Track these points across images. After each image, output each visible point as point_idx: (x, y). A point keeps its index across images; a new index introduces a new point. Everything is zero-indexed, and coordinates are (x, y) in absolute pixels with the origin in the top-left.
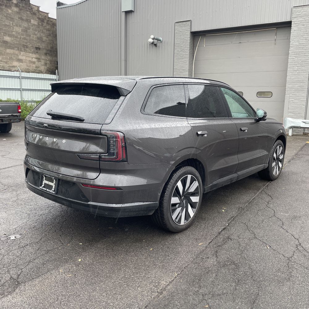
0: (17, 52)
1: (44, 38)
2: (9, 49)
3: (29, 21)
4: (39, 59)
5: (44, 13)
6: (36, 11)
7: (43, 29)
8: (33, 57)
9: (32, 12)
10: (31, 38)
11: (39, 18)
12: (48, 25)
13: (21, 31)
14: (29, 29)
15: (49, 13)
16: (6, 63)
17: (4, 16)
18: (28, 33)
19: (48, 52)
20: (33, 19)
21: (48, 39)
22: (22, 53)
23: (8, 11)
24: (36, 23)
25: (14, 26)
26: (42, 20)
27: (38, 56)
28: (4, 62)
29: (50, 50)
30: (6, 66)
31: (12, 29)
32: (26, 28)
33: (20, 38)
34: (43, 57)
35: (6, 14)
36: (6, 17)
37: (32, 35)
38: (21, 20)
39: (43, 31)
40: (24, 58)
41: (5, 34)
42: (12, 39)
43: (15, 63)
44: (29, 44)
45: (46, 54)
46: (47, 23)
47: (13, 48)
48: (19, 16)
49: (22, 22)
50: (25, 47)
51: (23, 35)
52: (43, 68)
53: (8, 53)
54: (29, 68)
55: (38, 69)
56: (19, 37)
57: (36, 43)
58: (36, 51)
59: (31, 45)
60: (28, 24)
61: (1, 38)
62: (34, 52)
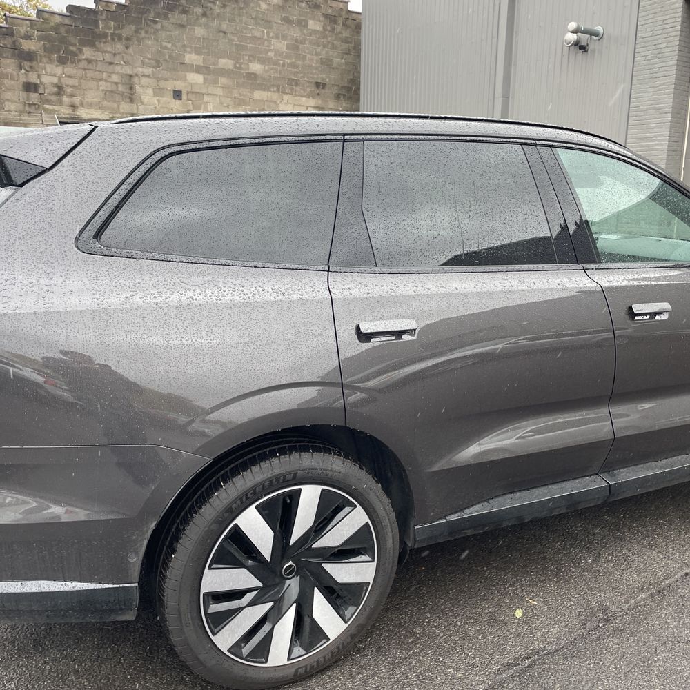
0: (275, 96)
1: (336, 61)
2: (258, 90)
3: (303, 24)
5: (338, 3)
7: (333, 38)
8: (308, 105)
9: (311, 3)
10: (307, 62)
11: (326, 16)
12: (346, 30)
13: (285, 48)
14: (303, 42)
17: (252, 18)
18: (300, 52)
19: (343, 92)
20: (313, 20)
22: (286, 98)
23: (260, 6)
24: (319, 28)
25: (272, 38)
26: (333, 18)
27: (319, 102)
29: (348, 87)
31: (267, 46)
32: (296, 40)
33: (284, 64)
34: (331, 104)
35: (255, 14)
36: (255, 19)
37: (308, 56)
38: (287, 23)
39: (333, 43)
41: (252, 57)
42: (266, 68)
44: (301, 77)
45: (338, 96)
46: (343, 25)
47: (267, 89)
48: (283, 15)
49: (289, 29)
50: (293, 83)
51: (288, 57)
53: (257, 100)
56: (281, 62)
57: (317, 72)
58: (316, 92)
59: (306, 79)
60: (301, 30)
61: (243, 66)
62: (312, 95)
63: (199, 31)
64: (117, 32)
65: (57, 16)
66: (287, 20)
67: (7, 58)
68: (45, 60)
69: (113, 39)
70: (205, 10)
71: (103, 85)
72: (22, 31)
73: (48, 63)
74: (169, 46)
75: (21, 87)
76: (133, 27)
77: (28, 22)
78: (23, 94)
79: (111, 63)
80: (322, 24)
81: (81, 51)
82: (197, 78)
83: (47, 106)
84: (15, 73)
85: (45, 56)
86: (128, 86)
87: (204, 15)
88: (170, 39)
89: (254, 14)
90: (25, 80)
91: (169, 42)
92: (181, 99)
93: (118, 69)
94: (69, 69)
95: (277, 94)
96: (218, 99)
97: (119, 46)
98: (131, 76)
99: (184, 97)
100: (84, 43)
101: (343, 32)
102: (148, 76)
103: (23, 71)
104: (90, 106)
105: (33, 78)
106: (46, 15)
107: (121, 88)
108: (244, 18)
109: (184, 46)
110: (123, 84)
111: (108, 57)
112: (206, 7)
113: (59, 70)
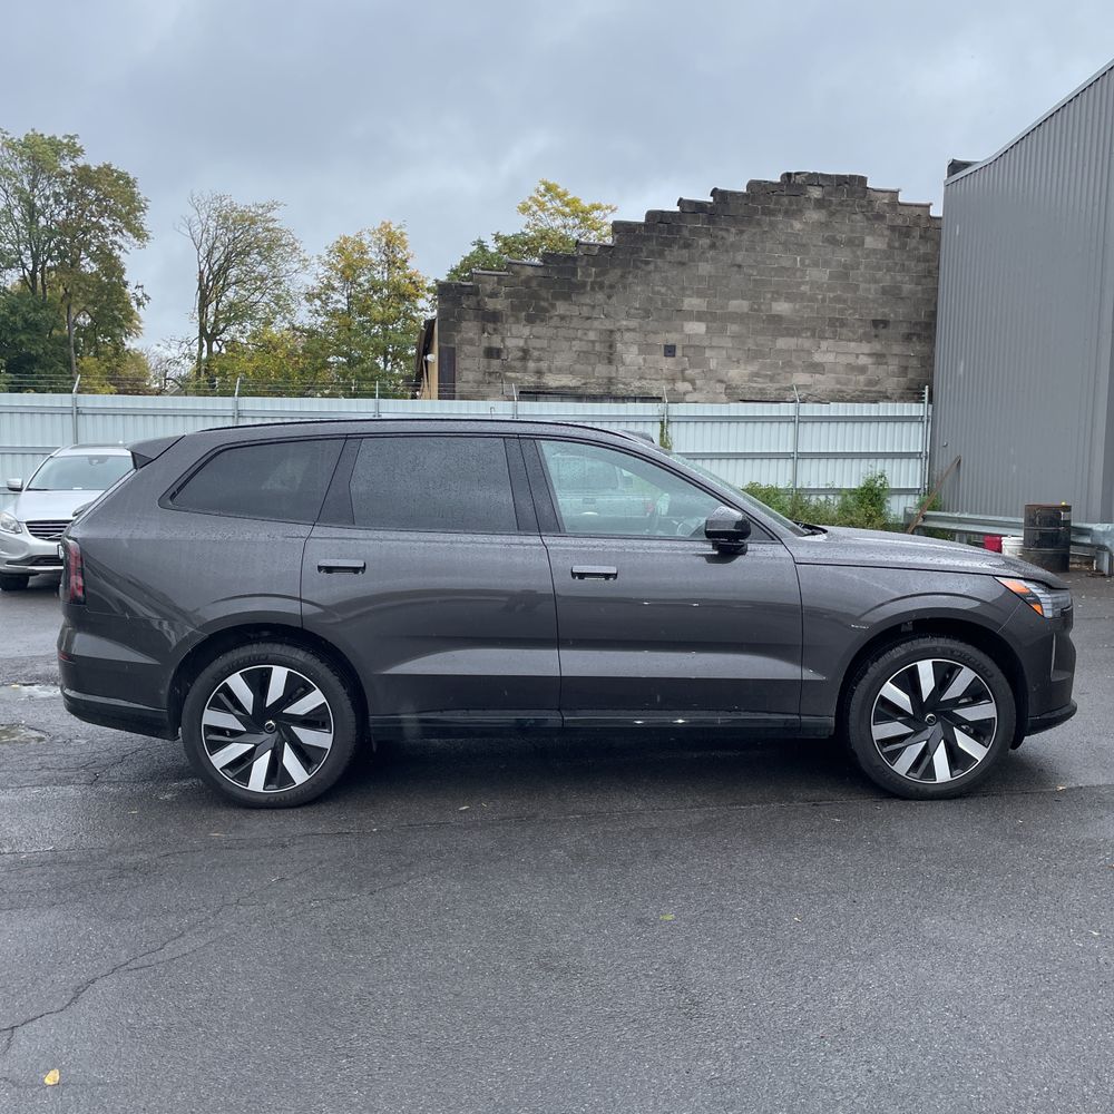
0: (807, 344)
1: (907, 288)
2: (783, 336)
3: (857, 242)
4: (879, 358)
5: (914, 208)
6: (886, 207)
7: (904, 258)
8: (860, 352)
9: (869, 214)
10: (861, 293)
11: (893, 228)
13: (827, 278)
14: (855, 267)
15: (931, 204)
16: (772, 379)
17: (780, 243)
18: (851, 281)
19: (917, 330)
20: (872, 235)
21: (920, 288)
22: (824, 344)
23: (792, 226)
24: (881, 245)
25: (808, 266)
26: (904, 230)
27: (877, 347)
28: (767, 375)
29: (926, 323)
30: (771, 388)
31: (801, 278)
32: (845, 266)
33: (823, 300)
34: (897, 349)
36: (784, 244)
37: (862, 286)
38: (832, 243)
39: (903, 265)
40: (830, 358)
41: (777, 296)
42: (797, 307)
43: (801, 378)
44: (850, 315)
45: (908, 338)
46: (921, 237)
47: (796, 334)
48: (826, 235)
49: (833, 252)
50: (838, 324)
51: (831, 289)
52: (891, 384)
53: (781, 350)
54: (844, 388)
55: (873, 389)
56: (820, 297)
57: (876, 306)
58: (873, 333)
59: (857, 317)
60: (854, 252)
61: (763, 307)
62: (866, 338)
63: (705, 268)
64: (599, 279)
65: (529, 268)
66: (833, 241)
67: (469, 320)
68: (511, 320)
69: (593, 289)
70: (714, 240)
71: (577, 345)
72: (489, 288)
73: (514, 323)
74: (663, 290)
75: (482, 353)
76: (618, 272)
77: (495, 278)
78: (484, 362)
79: (588, 318)
80: (887, 239)
81: (553, 306)
82: (697, 328)
83: (509, 374)
84: (476, 337)
85: (513, 315)
86: (608, 344)
87: (713, 246)
88: (665, 282)
89: (783, 238)
90: (487, 345)
91: (663, 286)
92: (674, 356)
93: (596, 324)
94: (539, 329)
95: (811, 340)
96: (724, 352)
97: (600, 297)
98: (611, 331)
99: (679, 353)
100: (556, 297)
101: (921, 247)
102: (634, 330)
103: (486, 335)
104: (560, 371)
105: (496, 342)
106: (516, 268)
107: (598, 347)
108: (768, 245)
109: (683, 289)
110: (601, 342)
111: (586, 311)
112: (717, 237)
113: (526, 331)
